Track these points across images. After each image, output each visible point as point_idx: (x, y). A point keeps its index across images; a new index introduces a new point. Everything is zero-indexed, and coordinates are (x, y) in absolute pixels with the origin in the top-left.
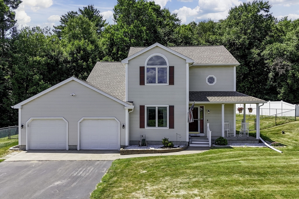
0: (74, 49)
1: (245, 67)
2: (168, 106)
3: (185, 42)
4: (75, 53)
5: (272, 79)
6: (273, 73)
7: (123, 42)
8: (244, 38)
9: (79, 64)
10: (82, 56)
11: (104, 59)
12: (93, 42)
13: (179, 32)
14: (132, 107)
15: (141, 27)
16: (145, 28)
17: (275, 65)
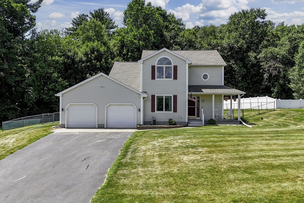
0: (88, 50)
1: (243, 68)
2: (173, 95)
3: (189, 45)
4: (89, 53)
5: (267, 79)
6: (268, 74)
7: (133, 44)
8: (243, 43)
9: (93, 64)
10: (95, 57)
11: (115, 59)
12: (105, 44)
13: (183, 36)
14: (145, 95)
15: (149, 31)
16: (153, 31)
17: (269, 67)
